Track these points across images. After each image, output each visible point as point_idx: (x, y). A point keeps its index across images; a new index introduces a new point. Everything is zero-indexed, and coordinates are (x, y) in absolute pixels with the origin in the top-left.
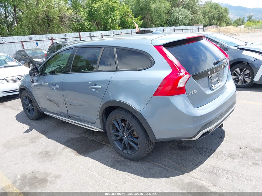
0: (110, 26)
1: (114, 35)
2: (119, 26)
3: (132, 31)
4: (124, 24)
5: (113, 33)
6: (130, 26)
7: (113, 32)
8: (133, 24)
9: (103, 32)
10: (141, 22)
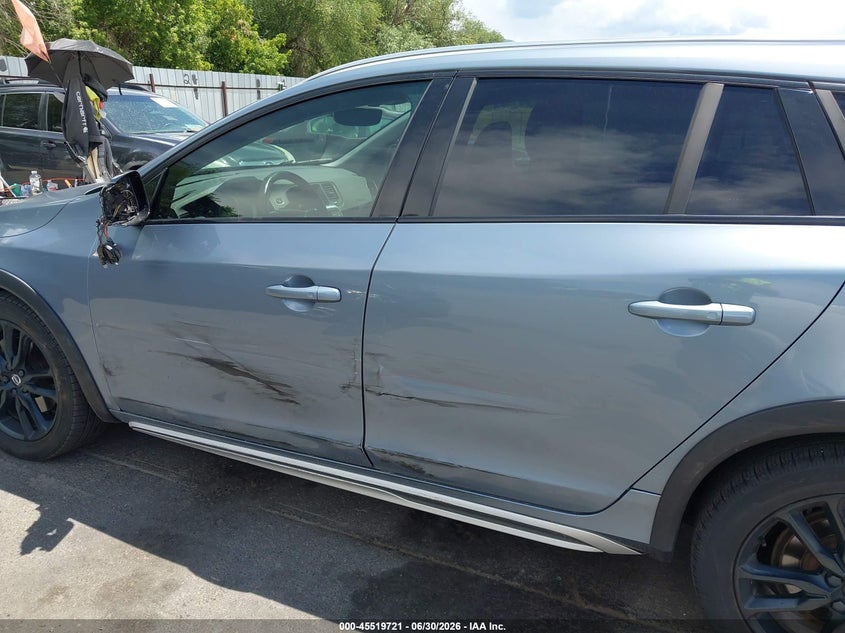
0: (174, 56)
1: (196, 89)
2: (206, 59)
3: (258, 82)
4: (223, 55)
5: (191, 81)
6: (243, 64)
7: (194, 76)
8: (257, 60)
9: (155, 71)
10: (285, 56)
